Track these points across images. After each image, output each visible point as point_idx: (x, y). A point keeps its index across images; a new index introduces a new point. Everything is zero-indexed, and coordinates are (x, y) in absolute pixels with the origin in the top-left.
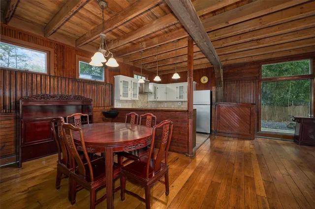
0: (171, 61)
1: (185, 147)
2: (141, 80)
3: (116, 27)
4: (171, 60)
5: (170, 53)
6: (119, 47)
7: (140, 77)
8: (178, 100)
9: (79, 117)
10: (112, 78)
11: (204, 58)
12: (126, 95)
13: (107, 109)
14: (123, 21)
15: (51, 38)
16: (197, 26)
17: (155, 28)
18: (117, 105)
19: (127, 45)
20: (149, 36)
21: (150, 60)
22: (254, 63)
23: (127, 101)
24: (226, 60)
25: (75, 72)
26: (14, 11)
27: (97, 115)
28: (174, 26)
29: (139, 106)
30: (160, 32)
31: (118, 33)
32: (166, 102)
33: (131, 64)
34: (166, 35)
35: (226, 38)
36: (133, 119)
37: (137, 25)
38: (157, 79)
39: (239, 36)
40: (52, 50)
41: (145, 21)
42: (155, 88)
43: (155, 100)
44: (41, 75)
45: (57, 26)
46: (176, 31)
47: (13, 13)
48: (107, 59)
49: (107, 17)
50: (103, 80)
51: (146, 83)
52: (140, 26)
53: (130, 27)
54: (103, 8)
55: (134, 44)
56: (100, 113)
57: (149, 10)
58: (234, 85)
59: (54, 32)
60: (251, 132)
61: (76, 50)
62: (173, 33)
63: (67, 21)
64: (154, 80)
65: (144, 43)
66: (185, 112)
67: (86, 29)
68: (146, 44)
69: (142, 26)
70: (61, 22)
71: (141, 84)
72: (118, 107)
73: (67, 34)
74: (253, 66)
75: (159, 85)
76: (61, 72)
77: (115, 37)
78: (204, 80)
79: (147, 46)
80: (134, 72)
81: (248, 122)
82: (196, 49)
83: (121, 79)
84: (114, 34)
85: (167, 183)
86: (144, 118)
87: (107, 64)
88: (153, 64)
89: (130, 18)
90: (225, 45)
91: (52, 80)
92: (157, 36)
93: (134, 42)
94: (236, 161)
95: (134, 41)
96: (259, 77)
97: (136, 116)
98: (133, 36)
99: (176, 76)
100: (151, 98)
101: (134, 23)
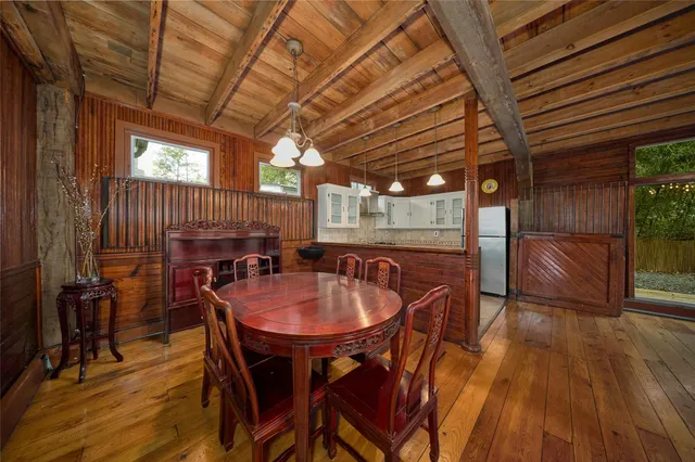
0: (421, 153)
1: (459, 329)
2: (365, 191)
3: (318, 93)
4: (421, 151)
5: (419, 136)
6: (325, 132)
7: (361, 186)
8: (435, 226)
9: (255, 262)
10: (314, 190)
11: (496, 140)
12: (336, 218)
13: (306, 244)
14: (333, 76)
15: (215, 125)
16: (495, 63)
17: (395, 82)
18: (323, 238)
19: (339, 127)
20: (382, 105)
21: (380, 153)
22: (613, 144)
23: (338, 230)
24: (544, 142)
25: (253, 180)
26: (156, 83)
27: (289, 255)
28: (434, 77)
29: (361, 238)
30: (404, 94)
31: (323, 104)
32: (408, 230)
33: (347, 163)
34: (417, 98)
35: (554, 89)
36: (351, 268)
37: (358, 83)
38: (396, 187)
39: (588, 81)
40: (217, 146)
41: (375, 71)
42: (389, 206)
43: (389, 227)
44: (201, 188)
45: (221, 103)
46: (438, 88)
47: (156, 89)
48: (302, 151)
49: (303, 74)
50: (298, 194)
51: (374, 197)
52: (363, 85)
53: (344, 91)
54: (294, 55)
55: (352, 124)
56: (292, 252)
57: (382, 43)
58: (559, 196)
59: (218, 115)
60: (612, 300)
61: (255, 144)
62: (432, 91)
63: (235, 90)
64: (390, 190)
65: (371, 120)
66: (459, 254)
67: (268, 103)
68: (375, 122)
69: (369, 84)
70: (226, 94)
71: (364, 199)
72: (324, 241)
73: (240, 117)
74: (609, 153)
75: (396, 200)
76: (232, 183)
77: (318, 115)
78: (491, 186)
79: (377, 126)
80: (351, 177)
81: (604, 278)
82: (483, 120)
83: (328, 190)
84: (316, 107)
85: (433, 431)
86: (375, 267)
87: (302, 161)
88: (385, 161)
89: (344, 66)
90: (549, 107)
91: (217, 195)
92: (397, 103)
93: (352, 120)
94: (593, 375)
95: (352, 117)
96: (628, 174)
97: (357, 262)
98: (351, 108)
99: (436, 180)
100: (382, 224)
101: (352, 79)
